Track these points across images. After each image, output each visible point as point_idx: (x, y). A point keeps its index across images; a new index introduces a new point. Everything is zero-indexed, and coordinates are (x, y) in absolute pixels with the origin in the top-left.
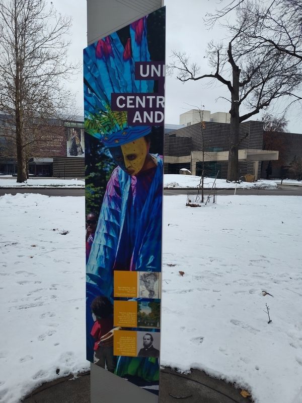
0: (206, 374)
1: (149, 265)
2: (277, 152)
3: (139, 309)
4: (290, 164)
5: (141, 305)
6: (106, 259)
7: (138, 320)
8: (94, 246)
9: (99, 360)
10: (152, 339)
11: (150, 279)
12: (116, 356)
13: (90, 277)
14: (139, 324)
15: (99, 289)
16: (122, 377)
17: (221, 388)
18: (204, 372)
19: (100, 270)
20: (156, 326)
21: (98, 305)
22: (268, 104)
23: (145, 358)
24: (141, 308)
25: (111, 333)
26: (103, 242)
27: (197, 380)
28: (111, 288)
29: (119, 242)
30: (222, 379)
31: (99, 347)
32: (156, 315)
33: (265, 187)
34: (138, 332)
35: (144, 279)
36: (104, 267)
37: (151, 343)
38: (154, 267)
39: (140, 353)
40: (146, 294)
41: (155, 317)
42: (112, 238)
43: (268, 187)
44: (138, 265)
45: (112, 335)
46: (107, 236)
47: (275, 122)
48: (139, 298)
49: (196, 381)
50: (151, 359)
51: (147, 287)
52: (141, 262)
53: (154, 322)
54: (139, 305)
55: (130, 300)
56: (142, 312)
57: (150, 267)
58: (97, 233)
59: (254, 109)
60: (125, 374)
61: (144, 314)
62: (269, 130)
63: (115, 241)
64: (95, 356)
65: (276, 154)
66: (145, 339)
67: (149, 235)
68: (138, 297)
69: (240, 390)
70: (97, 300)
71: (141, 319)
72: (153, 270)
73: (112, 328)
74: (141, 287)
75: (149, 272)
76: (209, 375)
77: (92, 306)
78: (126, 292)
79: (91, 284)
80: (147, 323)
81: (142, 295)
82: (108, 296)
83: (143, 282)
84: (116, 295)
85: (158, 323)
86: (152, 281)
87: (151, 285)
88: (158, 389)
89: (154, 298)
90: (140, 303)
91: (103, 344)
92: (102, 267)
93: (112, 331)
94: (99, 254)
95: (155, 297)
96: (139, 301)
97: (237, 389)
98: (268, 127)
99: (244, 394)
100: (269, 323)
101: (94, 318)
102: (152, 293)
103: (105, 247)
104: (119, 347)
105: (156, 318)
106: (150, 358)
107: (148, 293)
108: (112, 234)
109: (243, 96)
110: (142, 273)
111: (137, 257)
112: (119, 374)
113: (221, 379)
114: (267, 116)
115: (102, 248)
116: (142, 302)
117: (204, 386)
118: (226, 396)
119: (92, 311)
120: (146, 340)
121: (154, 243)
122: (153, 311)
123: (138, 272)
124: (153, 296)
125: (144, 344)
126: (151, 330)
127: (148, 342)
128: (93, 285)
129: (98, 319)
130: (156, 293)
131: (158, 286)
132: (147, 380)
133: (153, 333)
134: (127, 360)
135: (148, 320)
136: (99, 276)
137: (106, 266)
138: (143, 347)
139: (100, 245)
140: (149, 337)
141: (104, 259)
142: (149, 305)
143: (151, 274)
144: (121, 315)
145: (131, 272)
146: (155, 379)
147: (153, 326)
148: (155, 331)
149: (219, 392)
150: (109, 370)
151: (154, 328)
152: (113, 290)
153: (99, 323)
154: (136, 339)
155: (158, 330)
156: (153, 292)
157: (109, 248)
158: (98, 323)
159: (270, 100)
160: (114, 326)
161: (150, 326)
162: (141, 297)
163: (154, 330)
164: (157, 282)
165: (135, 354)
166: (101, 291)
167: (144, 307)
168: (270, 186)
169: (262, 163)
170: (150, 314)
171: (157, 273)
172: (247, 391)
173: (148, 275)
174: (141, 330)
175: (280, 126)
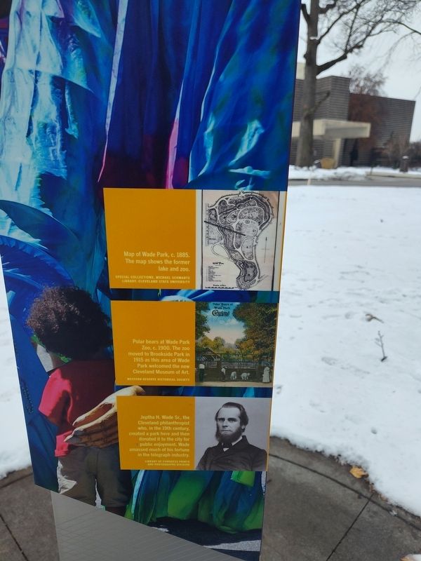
0: (291, 445)
1: (242, 164)
2: (368, 126)
3: (201, 326)
4: (385, 144)
5: (208, 314)
6: (67, 139)
7: (197, 363)
8: (12, 81)
9: (73, 483)
10: (244, 419)
11: (245, 221)
12: (129, 472)
13: (9, 216)
14: (200, 375)
15: (49, 260)
16: (151, 524)
17: (317, 465)
18: (287, 441)
19: (49, 185)
20: (260, 379)
21: (52, 317)
22: (361, 46)
23: (222, 473)
24: (209, 324)
25: (109, 406)
26: (51, 65)
27: (277, 454)
28: (97, 256)
29: (117, 59)
30: (319, 450)
31: (71, 447)
32: (259, 346)
33: (349, 177)
34: (199, 400)
35: (220, 218)
36: (62, 172)
37: (240, 431)
38: (260, 173)
39: (204, 460)
40: (228, 278)
41: (257, 352)
42: (87, 45)
43: (353, 177)
44: (198, 166)
45: (111, 412)
46: (63, 29)
47: (367, 79)
48: (202, 291)
49: (276, 456)
50: (238, 476)
51: (231, 249)
52: (209, 151)
53: (251, 366)
54: (203, 313)
55: (168, 299)
56: (211, 336)
57: (246, 170)
58: (19, 14)
59: (341, 54)
60: (159, 516)
61: (219, 342)
62: (357, 91)
63: (101, 58)
64: (63, 473)
65: (365, 128)
66: (223, 419)
67: (244, 27)
68: (198, 288)
69: (349, 466)
70: (48, 302)
71: (210, 359)
72: (258, 183)
73: (111, 388)
74: (207, 249)
75: (240, 193)
76: (295, 446)
77: (31, 320)
78: (153, 270)
79: (18, 242)
80: (229, 371)
81: (211, 279)
82: (89, 286)
83: (215, 233)
84: (118, 280)
85: (267, 370)
86: (250, 228)
87: (246, 242)
88: (258, 549)
89: (253, 288)
90: (206, 309)
91: (85, 440)
92: (54, 172)
93: (111, 399)
94: (38, 118)
95: (260, 286)
96: (203, 300)
97: (344, 465)
98: (357, 86)
99: (356, 473)
100: (383, 360)
101: (46, 359)
102: (250, 271)
103: (59, 83)
104: (137, 445)
105: (261, 356)
106: (235, 474)
107: (236, 271)
108: (82, 21)
109: (325, 30)
110: (212, 197)
111: (192, 128)
112: (140, 517)
113: (316, 451)
114: (358, 69)
115: (46, 89)
116: (211, 305)
117: (290, 464)
118: (328, 477)
119: (35, 338)
120: (226, 423)
121: (267, 60)
122: (251, 332)
123: (198, 192)
124: (252, 280)
125: (218, 434)
126: (241, 392)
127: (233, 427)
128: (26, 245)
129: (58, 365)
130: (265, 270)
131: (271, 243)
132: (225, 528)
133: (248, 402)
134: (163, 481)
135: (231, 361)
136: (46, 211)
137: (70, 170)
138: (215, 443)
139: (37, 73)
140: (234, 412)
141: (59, 137)
142: (238, 315)
143: (248, 199)
144: (138, 348)
145: (170, 193)
146: (250, 525)
147: (251, 379)
148: (256, 396)
149: (315, 472)
150: (107, 509)
151: (252, 385)
152: (106, 263)
153: (64, 377)
154: (192, 421)
155: (266, 393)
156: (254, 266)
157: (73, 86)
158: (59, 377)
159: (365, 39)
160: (117, 383)
161: (239, 379)
162: (209, 285)
163: (252, 392)
164: (270, 229)
165: (190, 462)
166: (59, 267)
167: (221, 320)
168: (356, 175)
169: (346, 142)
170: (239, 344)
171: (271, 196)
172: (360, 467)
173: (238, 204)
174: (208, 392)
175: (374, 86)
